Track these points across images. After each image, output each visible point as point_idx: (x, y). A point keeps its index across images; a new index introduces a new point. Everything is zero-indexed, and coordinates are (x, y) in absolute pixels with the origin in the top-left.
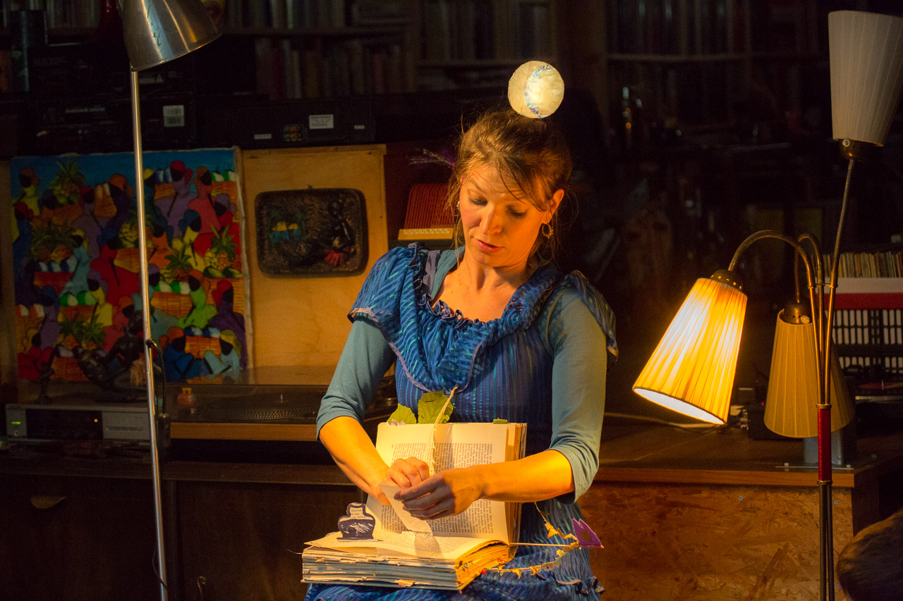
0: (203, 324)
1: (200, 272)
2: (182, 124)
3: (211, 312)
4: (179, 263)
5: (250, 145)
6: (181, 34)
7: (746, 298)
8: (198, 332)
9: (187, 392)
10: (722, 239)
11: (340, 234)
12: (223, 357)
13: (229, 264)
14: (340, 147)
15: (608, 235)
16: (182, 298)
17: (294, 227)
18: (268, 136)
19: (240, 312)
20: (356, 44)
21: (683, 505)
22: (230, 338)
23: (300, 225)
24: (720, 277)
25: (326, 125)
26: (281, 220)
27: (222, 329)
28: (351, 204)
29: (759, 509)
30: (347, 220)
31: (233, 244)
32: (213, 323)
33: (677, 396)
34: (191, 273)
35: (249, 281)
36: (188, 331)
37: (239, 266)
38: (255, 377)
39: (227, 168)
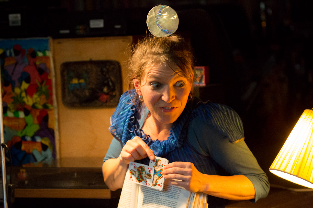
0: (31, 134)
1: (30, 106)
2: (19, 24)
3: (36, 127)
4: (19, 101)
5: (57, 36)
8: (29, 139)
9: (23, 172)
11: (107, 85)
12: (43, 153)
13: (46, 101)
14: (107, 38)
16: (20, 120)
17: (82, 81)
18: (67, 32)
19: (52, 128)
22: (46, 142)
23: (85, 80)
25: (99, 25)
26: (75, 77)
27: (42, 137)
28: (113, 68)
30: (111, 77)
31: (49, 90)
32: (37, 134)
34: (25, 107)
35: (57, 110)
36: (23, 138)
37: (51, 102)
39: (45, 49)
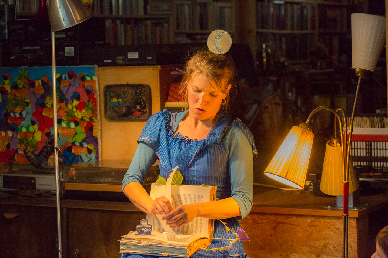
0: (80, 141)
1: (79, 119)
2: (73, 55)
3: (84, 136)
4: (71, 114)
5: (102, 65)
6: (73, 16)
7: (313, 135)
8: (78, 144)
9: (72, 170)
10: (303, 110)
11: (140, 103)
12: (88, 155)
13: (92, 115)
14: (140, 66)
15: (255, 107)
16: (71, 130)
17: (120, 100)
18: (110, 61)
19: (96, 136)
20: (148, 22)
21: (284, 223)
22: (91, 147)
23: (123, 99)
24: (302, 126)
25: (135, 57)
26: (114, 97)
27: (88, 143)
28: (145, 91)
29: (317, 226)
30: (143, 98)
31: (94, 107)
32: (84, 140)
33: (283, 176)
34: (76, 119)
35: (100, 123)
36: (74, 144)
37: (96, 116)
38: (102, 165)
39: (92, 74)
